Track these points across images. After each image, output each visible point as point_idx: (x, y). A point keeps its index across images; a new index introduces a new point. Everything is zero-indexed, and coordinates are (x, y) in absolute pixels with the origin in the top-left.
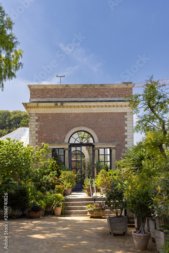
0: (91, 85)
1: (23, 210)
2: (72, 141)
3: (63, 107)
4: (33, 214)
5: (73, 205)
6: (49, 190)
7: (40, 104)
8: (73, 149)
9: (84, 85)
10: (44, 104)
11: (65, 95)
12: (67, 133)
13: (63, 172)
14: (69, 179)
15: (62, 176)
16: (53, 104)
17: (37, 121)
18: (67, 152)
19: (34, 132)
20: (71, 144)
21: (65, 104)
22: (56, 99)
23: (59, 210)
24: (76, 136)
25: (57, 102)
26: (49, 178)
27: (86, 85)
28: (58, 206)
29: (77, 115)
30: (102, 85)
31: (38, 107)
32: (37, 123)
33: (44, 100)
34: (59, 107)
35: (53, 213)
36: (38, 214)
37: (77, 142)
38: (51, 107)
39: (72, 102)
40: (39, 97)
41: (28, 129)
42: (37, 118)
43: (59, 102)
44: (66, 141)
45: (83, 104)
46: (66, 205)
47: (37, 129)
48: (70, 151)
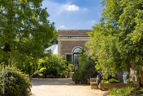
0: (82, 30)
1: (56, 76)
2: (75, 52)
3: (71, 38)
4: (59, 77)
5: (71, 75)
6: (64, 70)
7: (62, 37)
8: (75, 55)
9: (79, 30)
10: (64, 37)
11: (72, 34)
12: (72, 49)
13: (69, 64)
14: (71, 67)
15: (69, 66)
16: (67, 37)
17: (61, 44)
18: (72, 56)
19: (60, 48)
20: (74, 53)
21: (72, 37)
22: (68, 35)
23: (66, 76)
24: (76, 50)
25: (69, 36)
26: (64, 66)
27: (80, 30)
28: (66, 75)
29: (77, 42)
30: (86, 30)
31: (61, 38)
32: (61, 45)
33: (64, 36)
34: (70, 38)
35: (64, 77)
36: (60, 77)
37: (76, 52)
38: (66, 38)
39: (75, 36)
40: (62, 35)
41: (57, 46)
42: (61, 42)
43: (70, 36)
44: (72, 51)
45: (79, 37)
46: (69, 75)
47: (61, 47)
48: (74, 56)
